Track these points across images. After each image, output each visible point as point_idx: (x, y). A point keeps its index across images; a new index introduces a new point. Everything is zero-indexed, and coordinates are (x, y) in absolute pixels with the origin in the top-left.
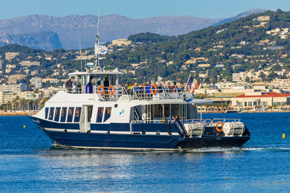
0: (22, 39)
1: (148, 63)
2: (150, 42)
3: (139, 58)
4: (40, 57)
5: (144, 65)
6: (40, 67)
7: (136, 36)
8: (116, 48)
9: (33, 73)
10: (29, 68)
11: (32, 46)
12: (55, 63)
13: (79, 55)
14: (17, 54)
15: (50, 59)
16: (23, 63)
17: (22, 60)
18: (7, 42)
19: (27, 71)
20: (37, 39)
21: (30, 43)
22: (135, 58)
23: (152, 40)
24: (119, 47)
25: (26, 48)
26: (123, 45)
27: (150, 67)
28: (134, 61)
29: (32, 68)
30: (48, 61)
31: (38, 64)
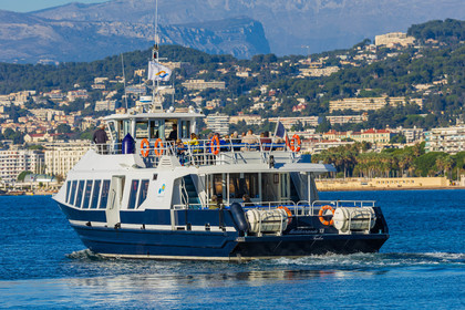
0: (188, 35)
1: (450, 83)
2: (454, 38)
3: (431, 72)
4: (224, 71)
5: (441, 87)
6: (225, 93)
7: (423, 26)
8: (382, 51)
9: (211, 105)
10: (202, 95)
11: (208, 47)
12: (255, 83)
13: (307, 67)
14: (177, 65)
15: (245, 74)
16: (190, 84)
17: (187, 77)
18: (157, 40)
19: (198, 100)
20: (218, 33)
21: (203, 42)
22: (423, 73)
23: (459, 35)
24: (389, 51)
25: (197, 52)
26: (399, 45)
27: (454, 92)
28: (420, 80)
29: (209, 94)
30: (242, 80)
31: (220, 85)
